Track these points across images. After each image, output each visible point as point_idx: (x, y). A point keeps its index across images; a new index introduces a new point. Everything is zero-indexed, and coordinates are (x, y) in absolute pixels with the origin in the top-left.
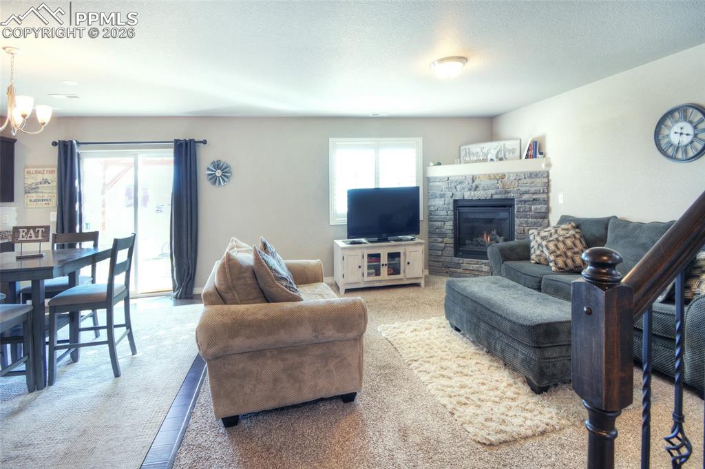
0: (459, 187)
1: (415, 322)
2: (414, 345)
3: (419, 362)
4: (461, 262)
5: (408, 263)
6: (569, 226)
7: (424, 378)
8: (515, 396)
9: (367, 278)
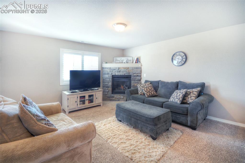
0: (114, 71)
1: (104, 121)
2: (106, 131)
3: (111, 139)
4: (114, 96)
5: (97, 98)
6: (149, 83)
7: (115, 146)
8: (149, 143)
9: (79, 106)
